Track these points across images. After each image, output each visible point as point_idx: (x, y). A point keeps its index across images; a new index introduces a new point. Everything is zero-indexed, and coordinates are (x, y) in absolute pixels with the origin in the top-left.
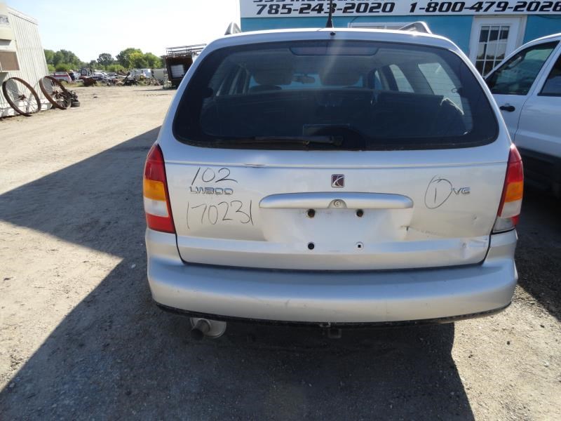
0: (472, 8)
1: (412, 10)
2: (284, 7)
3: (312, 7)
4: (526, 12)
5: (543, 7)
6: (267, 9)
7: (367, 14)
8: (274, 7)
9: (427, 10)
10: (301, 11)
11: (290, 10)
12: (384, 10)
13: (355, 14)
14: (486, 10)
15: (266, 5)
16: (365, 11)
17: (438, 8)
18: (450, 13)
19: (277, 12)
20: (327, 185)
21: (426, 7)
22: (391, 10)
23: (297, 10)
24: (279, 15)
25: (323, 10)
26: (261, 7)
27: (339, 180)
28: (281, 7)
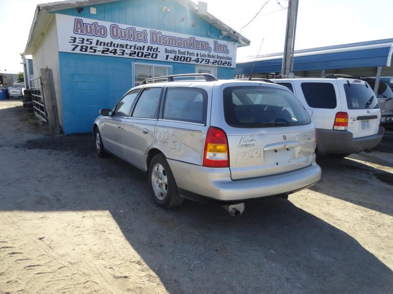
0: (195, 61)
1: (167, 59)
2: (91, 48)
3: (110, 50)
4: (217, 65)
5: (224, 63)
6: (79, 48)
7: (143, 58)
8: (84, 47)
9: (174, 59)
10: (103, 52)
11: (95, 51)
12: (152, 57)
13: (136, 57)
14: (201, 62)
15: (78, 46)
16: (142, 56)
17: (179, 59)
18: (185, 62)
19: (86, 51)
20: (282, 140)
21: (173, 58)
22: (156, 57)
23: (100, 51)
24: (87, 53)
25: (117, 53)
26: (74, 46)
27: (285, 138)
28: (89, 48)
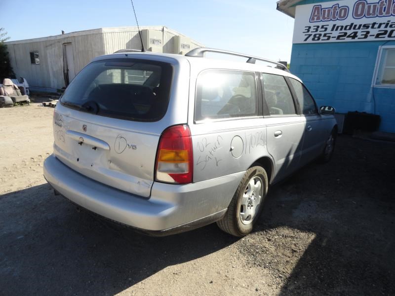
2: (325, 35)
3: (348, 35)
6: (312, 37)
8: (318, 36)
10: (338, 38)
11: (329, 38)
13: (387, 39)
15: (311, 35)
19: (319, 39)
23: (335, 37)
24: (320, 41)
25: (357, 36)
26: (307, 36)
27: (84, 128)
28: (322, 35)
